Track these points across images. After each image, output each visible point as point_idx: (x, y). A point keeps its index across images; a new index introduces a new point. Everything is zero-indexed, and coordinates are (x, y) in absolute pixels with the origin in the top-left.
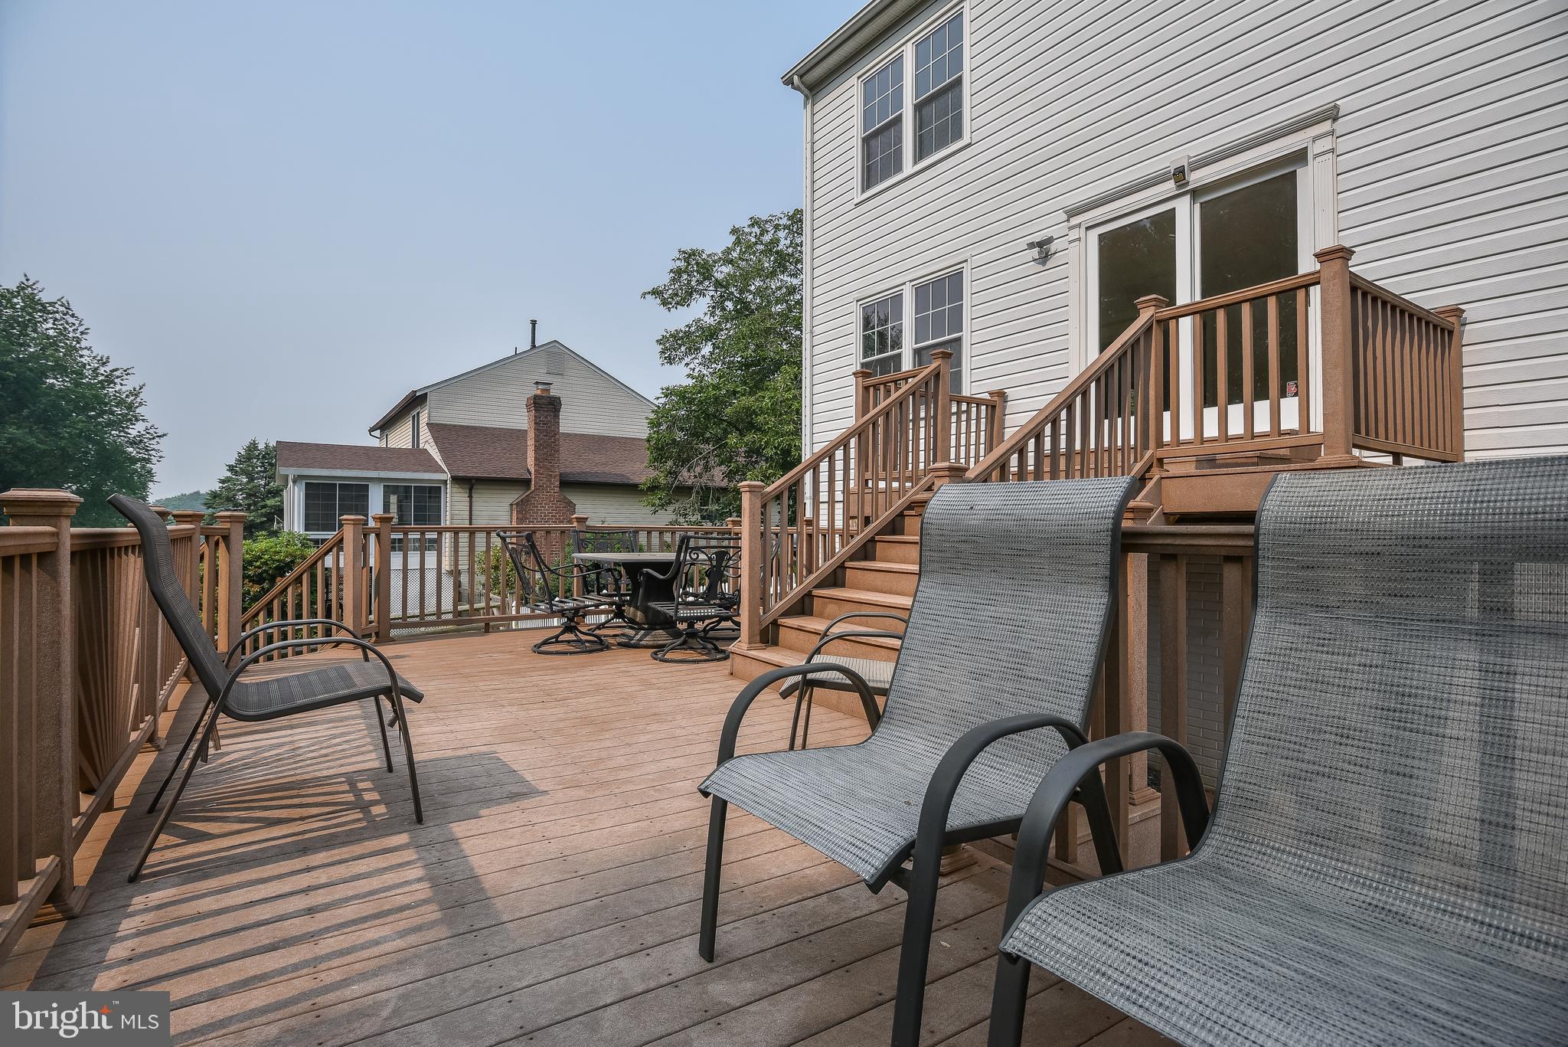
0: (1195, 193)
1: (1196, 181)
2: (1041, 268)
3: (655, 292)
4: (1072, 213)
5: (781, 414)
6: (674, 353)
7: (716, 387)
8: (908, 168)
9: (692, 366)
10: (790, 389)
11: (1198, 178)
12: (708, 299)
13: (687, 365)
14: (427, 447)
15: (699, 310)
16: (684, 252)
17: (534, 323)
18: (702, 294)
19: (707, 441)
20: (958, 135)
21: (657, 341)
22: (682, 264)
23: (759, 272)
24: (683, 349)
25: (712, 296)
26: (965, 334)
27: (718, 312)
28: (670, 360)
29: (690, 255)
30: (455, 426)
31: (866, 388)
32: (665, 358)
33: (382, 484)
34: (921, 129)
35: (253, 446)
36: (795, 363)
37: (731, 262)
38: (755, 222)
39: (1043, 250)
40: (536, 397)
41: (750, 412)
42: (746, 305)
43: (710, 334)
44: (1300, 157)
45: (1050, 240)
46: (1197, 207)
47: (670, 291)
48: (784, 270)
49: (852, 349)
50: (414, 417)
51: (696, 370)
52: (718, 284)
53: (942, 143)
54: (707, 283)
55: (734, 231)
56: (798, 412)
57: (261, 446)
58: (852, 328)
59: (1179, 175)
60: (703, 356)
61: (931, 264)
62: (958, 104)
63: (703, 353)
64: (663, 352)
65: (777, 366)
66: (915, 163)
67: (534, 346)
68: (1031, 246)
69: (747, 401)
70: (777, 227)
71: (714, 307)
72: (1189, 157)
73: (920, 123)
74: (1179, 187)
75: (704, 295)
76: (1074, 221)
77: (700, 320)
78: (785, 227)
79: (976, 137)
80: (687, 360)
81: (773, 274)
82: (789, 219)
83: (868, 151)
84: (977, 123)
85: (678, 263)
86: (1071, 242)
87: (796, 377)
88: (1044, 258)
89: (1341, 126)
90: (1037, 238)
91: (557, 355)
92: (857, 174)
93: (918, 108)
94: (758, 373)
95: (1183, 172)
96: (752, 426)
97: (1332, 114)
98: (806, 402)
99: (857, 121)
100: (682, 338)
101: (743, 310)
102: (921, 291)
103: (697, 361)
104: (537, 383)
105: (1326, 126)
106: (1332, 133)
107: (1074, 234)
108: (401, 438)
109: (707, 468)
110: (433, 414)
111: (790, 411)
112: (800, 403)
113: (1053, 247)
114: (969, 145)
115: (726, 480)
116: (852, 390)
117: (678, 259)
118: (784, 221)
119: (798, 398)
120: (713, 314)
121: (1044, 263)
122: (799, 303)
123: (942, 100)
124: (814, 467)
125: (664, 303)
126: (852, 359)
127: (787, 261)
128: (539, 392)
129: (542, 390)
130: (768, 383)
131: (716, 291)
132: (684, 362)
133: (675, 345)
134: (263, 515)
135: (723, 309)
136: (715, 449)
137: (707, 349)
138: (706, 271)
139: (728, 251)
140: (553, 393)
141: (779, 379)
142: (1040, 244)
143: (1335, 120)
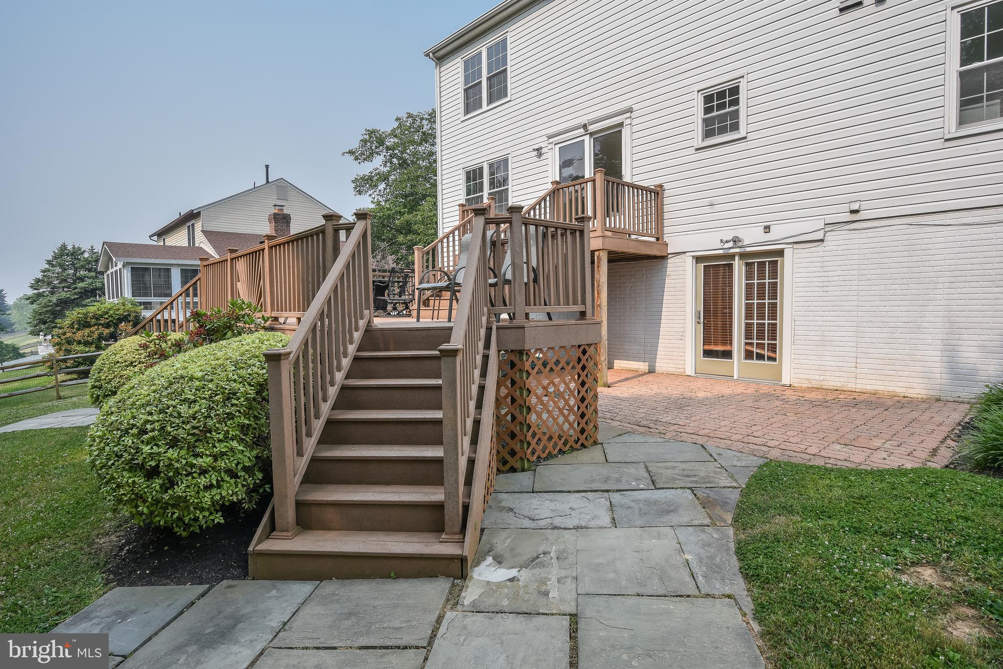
0: (591, 134)
1: (592, 129)
2: (539, 160)
3: (351, 152)
4: (549, 137)
5: (427, 224)
6: (362, 188)
7: (388, 209)
8: (485, 107)
9: (373, 196)
10: (432, 210)
11: (592, 128)
12: (382, 157)
13: (370, 195)
14: (202, 245)
15: (378, 163)
16: (368, 131)
17: (267, 167)
18: (378, 154)
19: (384, 240)
20: (506, 96)
21: (352, 181)
22: (367, 137)
23: (413, 142)
24: (368, 186)
25: (385, 155)
26: (510, 187)
27: (388, 164)
28: (360, 193)
29: (372, 133)
30: (220, 232)
31: (463, 211)
32: (357, 191)
33: (179, 268)
34: (490, 90)
35: (64, 247)
36: (434, 196)
37: (396, 136)
38: (410, 116)
39: (539, 152)
40: (275, 214)
41: (408, 224)
42: (405, 161)
43: (384, 178)
44: (621, 125)
45: (541, 148)
46: (592, 139)
47: (360, 152)
48: (426, 142)
49: (461, 192)
50: (189, 227)
51: (376, 199)
52: (388, 148)
53: (499, 98)
54: (381, 148)
55: (398, 119)
56: (436, 223)
57: (70, 247)
58: (461, 182)
59: (585, 126)
60: (380, 191)
61: (495, 155)
62: (506, 81)
63: (379, 188)
64: (355, 188)
65: (424, 197)
66: (488, 105)
67: (268, 182)
68: (534, 150)
69: (407, 217)
70: (422, 119)
71: (386, 162)
72: (588, 120)
73: (490, 87)
74: (586, 131)
75: (380, 155)
76: (551, 140)
77: (377, 169)
78: (427, 119)
79: (513, 97)
80: (370, 192)
81: (420, 144)
82: (429, 115)
83: (467, 96)
84: (514, 91)
85: (365, 136)
86: (549, 150)
87: (435, 204)
88: (540, 155)
89: (634, 115)
90: (536, 147)
91: (283, 187)
92: (462, 106)
93: (489, 79)
94: (413, 201)
95: (586, 126)
96: (410, 231)
97: (630, 110)
98: (440, 217)
99: (462, 79)
100: (367, 179)
101: (403, 164)
102: (491, 166)
103: (376, 193)
104: (275, 205)
105: (628, 115)
106: (630, 117)
107: (550, 146)
108: (179, 239)
109: (384, 257)
110: (205, 225)
111: (432, 222)
112: (437, 218)
113: (543, 151)
114: (510, 101)
115: (395, 264)
116: (458, 213)
117: (365, 134)
118: (426, 116)
119: (435, 215)
120: (385, 166)
121: (539, 158)
122: (435, 161)
123: (499, 76)
124: (442, 241)
125: (356, 159)
126: (461, 197)
127: (429, 137)
128: (276, 211)
129: (279, 210)
130: (420, 207)
131: (387, 153)
132: (368, 194)
133: (363, 184)
134: (75, 294)
135: (391, 163)
136: (388, 246)
137: (382, 186)
138: (381, 142)
139: (394, 131)
140: (285, 212)
141: (425, 205)
142: (538, 150)
143: (632, 112)
